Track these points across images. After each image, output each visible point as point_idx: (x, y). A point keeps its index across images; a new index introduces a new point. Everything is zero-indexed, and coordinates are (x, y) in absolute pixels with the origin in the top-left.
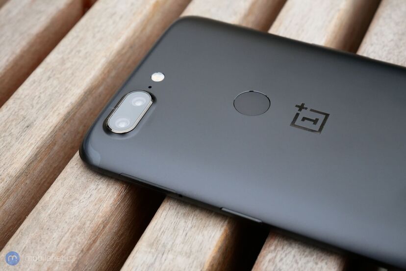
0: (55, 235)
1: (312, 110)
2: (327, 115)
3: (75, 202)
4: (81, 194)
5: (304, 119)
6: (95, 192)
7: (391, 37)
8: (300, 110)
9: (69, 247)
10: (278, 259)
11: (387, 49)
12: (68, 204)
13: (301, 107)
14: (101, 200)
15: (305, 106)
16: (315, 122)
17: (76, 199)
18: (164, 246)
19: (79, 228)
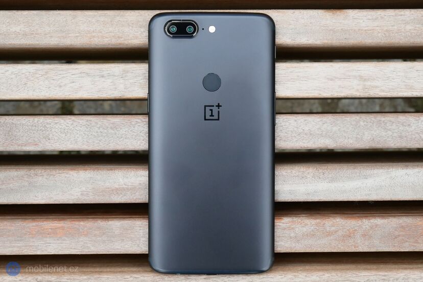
0: (110, 29)
1: (219, 111)
2: (218, 119)
3: (131, 27)
4: (136, 27)
5: (211, 110)
6: (140, 32)
7: (307, 129)
8: (216, 106)
9: (107, 38)
10: (139, 124)
11: (295, 129)
12: (128, 25)
13: (219, 106)
14: (137, 38)
15: (220, 108)
16: (212, 115)
17: (132, 27)
18: (126, 76)
19: (119, 37)
